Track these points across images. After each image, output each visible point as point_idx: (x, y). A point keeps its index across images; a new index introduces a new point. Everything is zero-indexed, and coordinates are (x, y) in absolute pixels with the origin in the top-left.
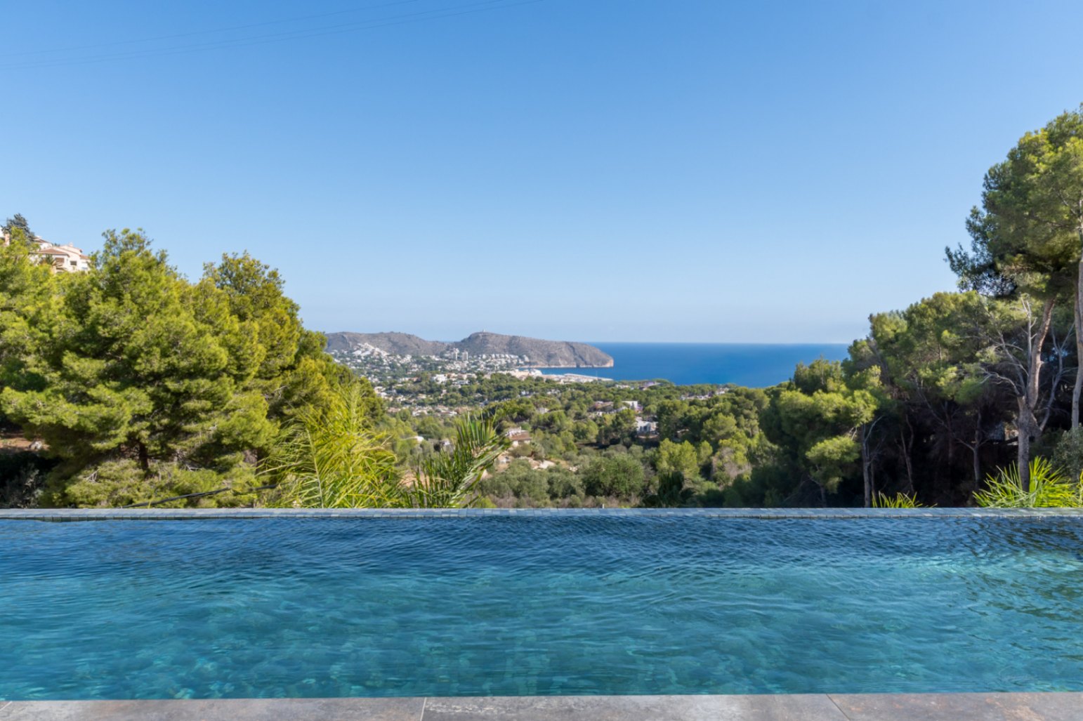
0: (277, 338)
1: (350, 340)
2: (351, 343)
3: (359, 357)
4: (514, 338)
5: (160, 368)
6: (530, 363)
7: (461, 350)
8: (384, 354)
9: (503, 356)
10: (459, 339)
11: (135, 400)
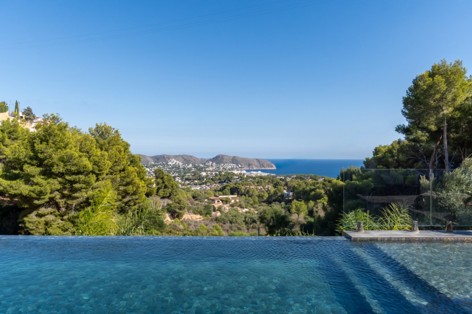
0: (118, 158)
1: (167, 158)
2: (167, 159)
3: (170, 165)
4: (234, 157)
5: (63, 170)
6: (241, 168)
7: (213, 162)
8: (181, 164)
9: (230, 164)
10: (212, 158)
11: (53, 184)
